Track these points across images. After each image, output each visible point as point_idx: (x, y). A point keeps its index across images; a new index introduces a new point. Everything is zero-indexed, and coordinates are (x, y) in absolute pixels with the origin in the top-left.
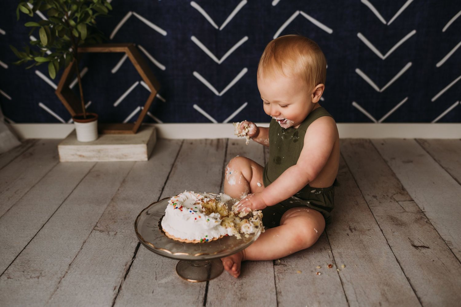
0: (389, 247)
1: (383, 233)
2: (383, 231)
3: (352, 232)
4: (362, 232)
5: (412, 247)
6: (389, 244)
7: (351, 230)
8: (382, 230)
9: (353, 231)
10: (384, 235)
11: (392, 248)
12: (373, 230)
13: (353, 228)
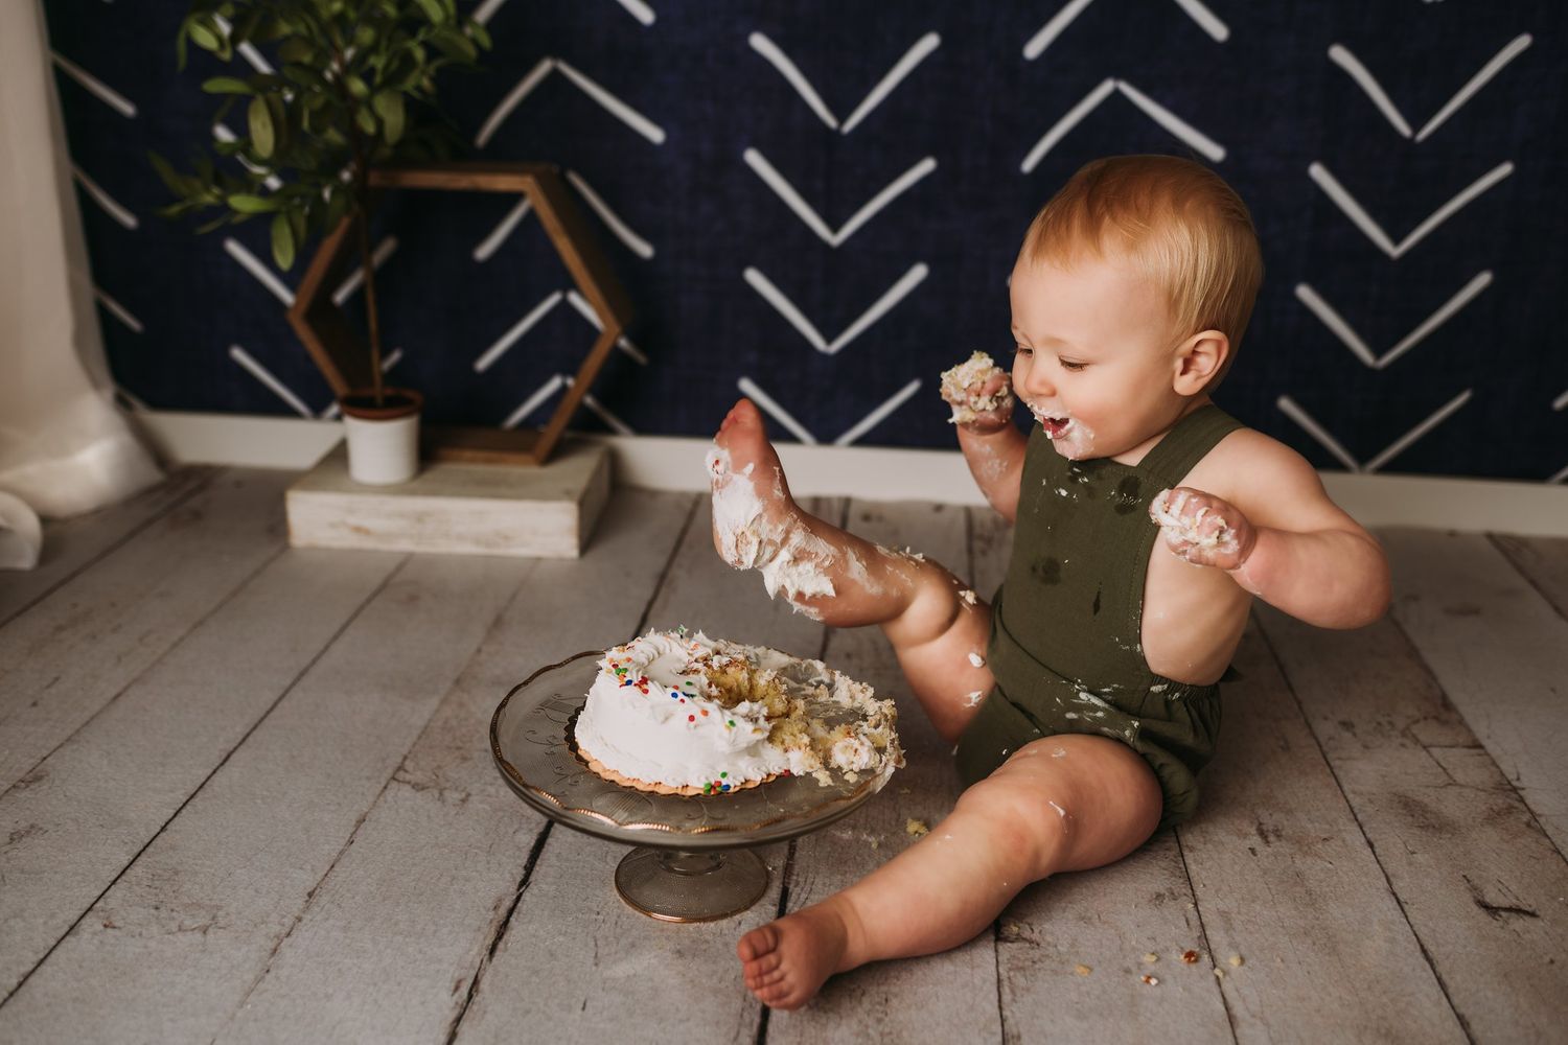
0: (1395, 902)
1: (1374, 853)
2: (1376, 845)
3: (1267, 842)
4: (1302, 843)
5: (1475, 909)
6: (1394, 894)
7: (1262, 834)
8: (1371, 845)
9: (1272, 838)
10: (1378, 862)
11: (1406, 907)
12: (1340, 843)
13: (1271, 828)
